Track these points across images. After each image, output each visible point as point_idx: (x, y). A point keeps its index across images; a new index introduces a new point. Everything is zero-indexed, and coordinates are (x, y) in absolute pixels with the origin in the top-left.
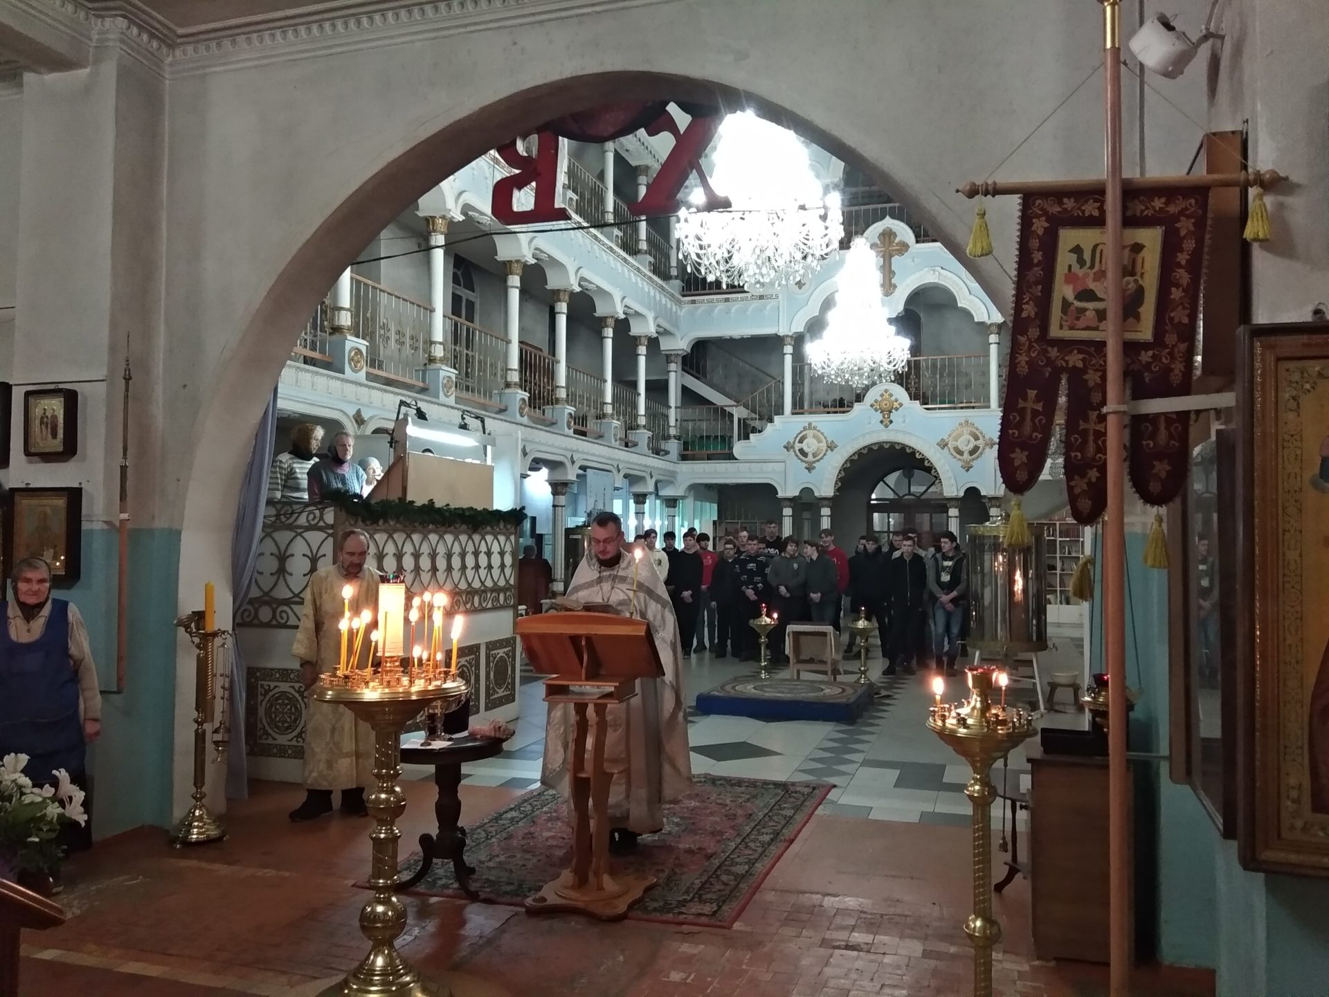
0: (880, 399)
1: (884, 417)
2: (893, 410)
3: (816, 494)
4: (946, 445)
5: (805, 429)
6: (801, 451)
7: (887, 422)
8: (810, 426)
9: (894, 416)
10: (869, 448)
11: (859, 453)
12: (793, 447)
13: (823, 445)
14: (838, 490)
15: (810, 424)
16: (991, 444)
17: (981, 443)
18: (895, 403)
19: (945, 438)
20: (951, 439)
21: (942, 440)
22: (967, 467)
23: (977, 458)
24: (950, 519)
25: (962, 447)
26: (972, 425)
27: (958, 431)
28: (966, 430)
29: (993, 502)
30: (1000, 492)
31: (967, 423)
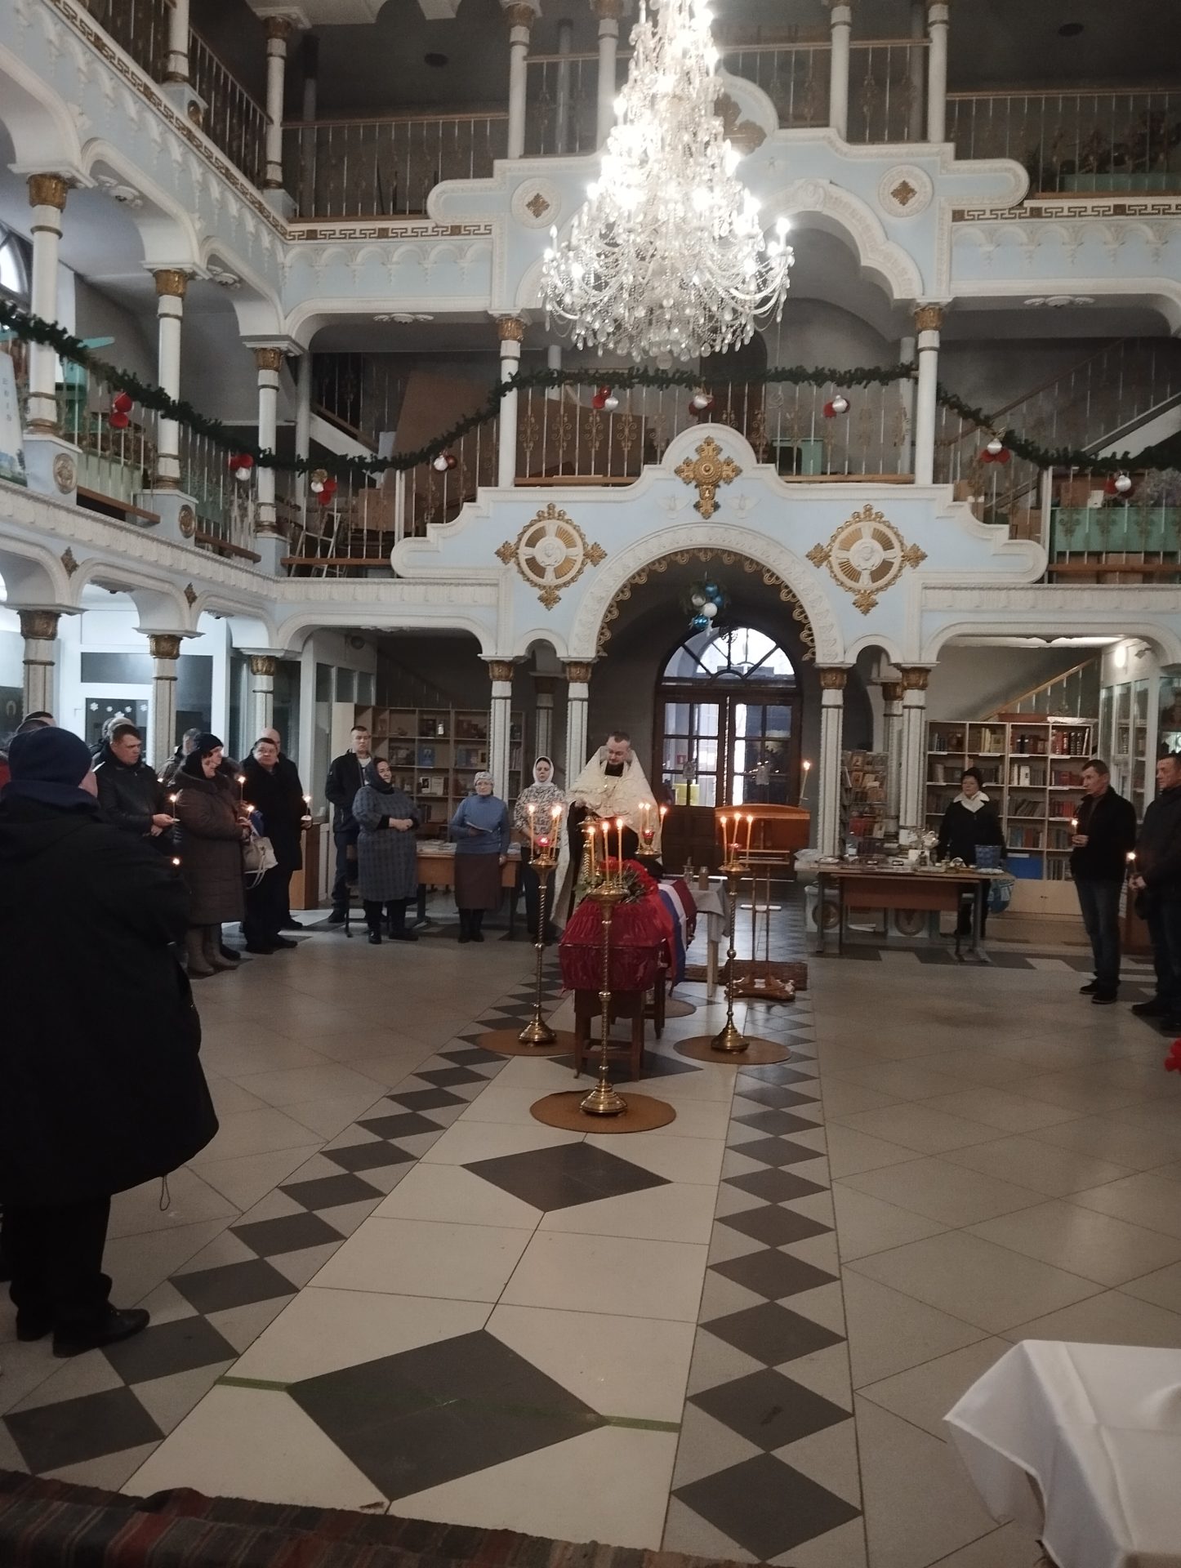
0: (695, 457)
1: (702, 496)
2: (721, 483)
3: (561, 654)
4: (827, 557)
5: (540, 517)
6: (532, 562)
7: (707, 507)
8: (551, 512)
9: (723, 494)
10: (670, 559)
11: (649, 571)
12: (515, 554)
13: (577, 553)
14: (605, 646)
15: (551, 507)
16: (915, 557)
17: (895, 555)
18: (725, 468)
19: (825, 544)
20: (836, 545)
21: (818, 547)
22: (866, 605)
23: (887, 585)
24: (824, 710)
25: (857, 562)
26: (880, 516)
27: (850, 529)
28: (867, 528)
29: (913, 678)
30: (929, 658)
31: (868, 514)
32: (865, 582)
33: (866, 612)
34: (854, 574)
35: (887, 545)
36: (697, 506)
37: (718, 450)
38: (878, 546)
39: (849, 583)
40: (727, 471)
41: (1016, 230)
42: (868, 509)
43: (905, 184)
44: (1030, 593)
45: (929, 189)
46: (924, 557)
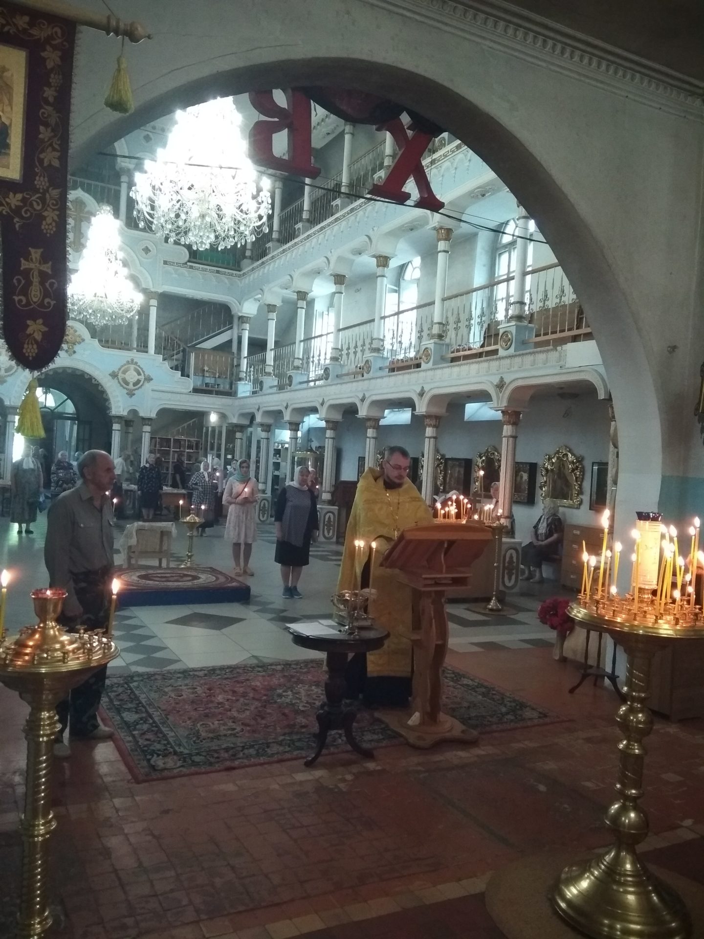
1: (69, 348)
2: (77, 344)
3: (6, 403)
4: (117, 376)
7: (71, 352)
9: (77, 348)
16: (149, 379)
17: (142, 377)
18: (78, 338)
19: (116, 371)
20: (121, 372)
21: (114, 372)
22: (131, 394)
23: (139, 388)
24: (113, 432)
25: (127, 379)
26: (136, 363)
27: (126, 366)
28: (132, 367)
29: (147, 422)
30: (153, 415)
31: (132, 362)
32: (131, 386)
33: (131, 397)
34: (127, 383)
35: (139, 374)
36: (67, 351)
37: (76, 331)
38: (135, 374)
39: (125, 386)
40: (78, 340)
41: (184, 271)
42: (132, 360)
43: (147, 248)
44: (188, 396)
45: (155, 251)
46: (152, 379)
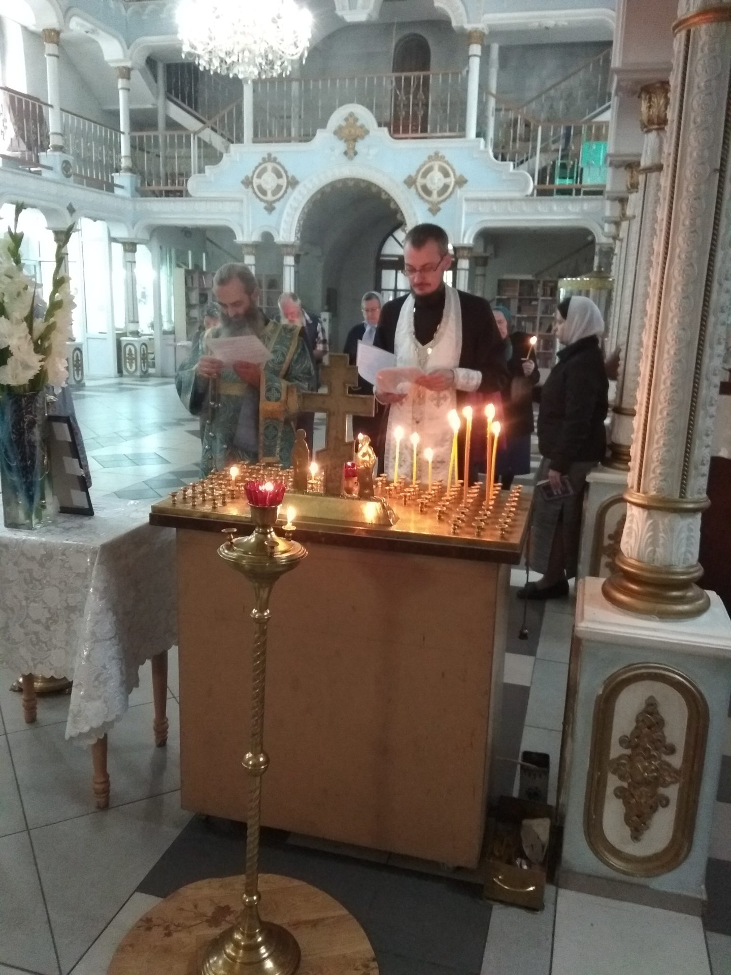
0: (344, 124)
1: (348, 148)
2: (358, 139)
3: (277, 240)
4: (414, 182)
5: (264, 161)
6: (260, 188)
7: (351, 154)
8: (270, 158)
9: (360, 146)
10: (332, 185)
11: (323, 191)
12: (251, 183)
13: (283, 182)
14: (301, 236)
15: (269, 155)
16: (461, 182)
17: (451, 181)
18: (360, 130)
19: (413, 174)
20: (420, 175)
21: (410, 177)
22: (435, 210)
23: (445, 198)
25: (429, 186)
26: (443, 158)
27: (428, 165)
28: (436, 164)
29: (463, 253)
30: (469, 241)
31: (437, 156)
32: (435, 197)
33: (434, 214)
34: (427, 191)
35: (447, 175)
36: (346, 153)
37: (356, 120)
38: (441, 176)
39: (426, 197)
40: (361, 132)
42: (436, 154)
44: (523, 203)
46: (465, 181)
